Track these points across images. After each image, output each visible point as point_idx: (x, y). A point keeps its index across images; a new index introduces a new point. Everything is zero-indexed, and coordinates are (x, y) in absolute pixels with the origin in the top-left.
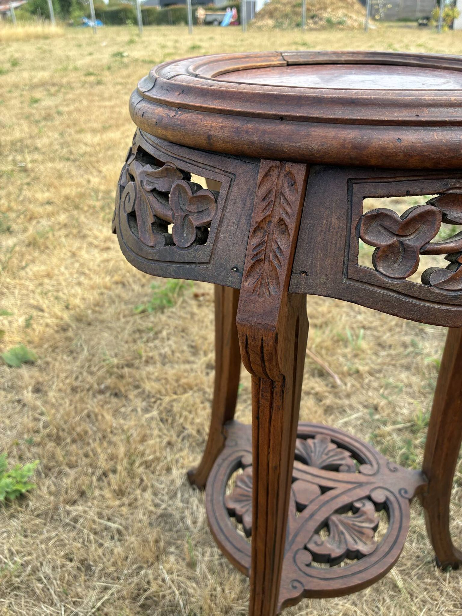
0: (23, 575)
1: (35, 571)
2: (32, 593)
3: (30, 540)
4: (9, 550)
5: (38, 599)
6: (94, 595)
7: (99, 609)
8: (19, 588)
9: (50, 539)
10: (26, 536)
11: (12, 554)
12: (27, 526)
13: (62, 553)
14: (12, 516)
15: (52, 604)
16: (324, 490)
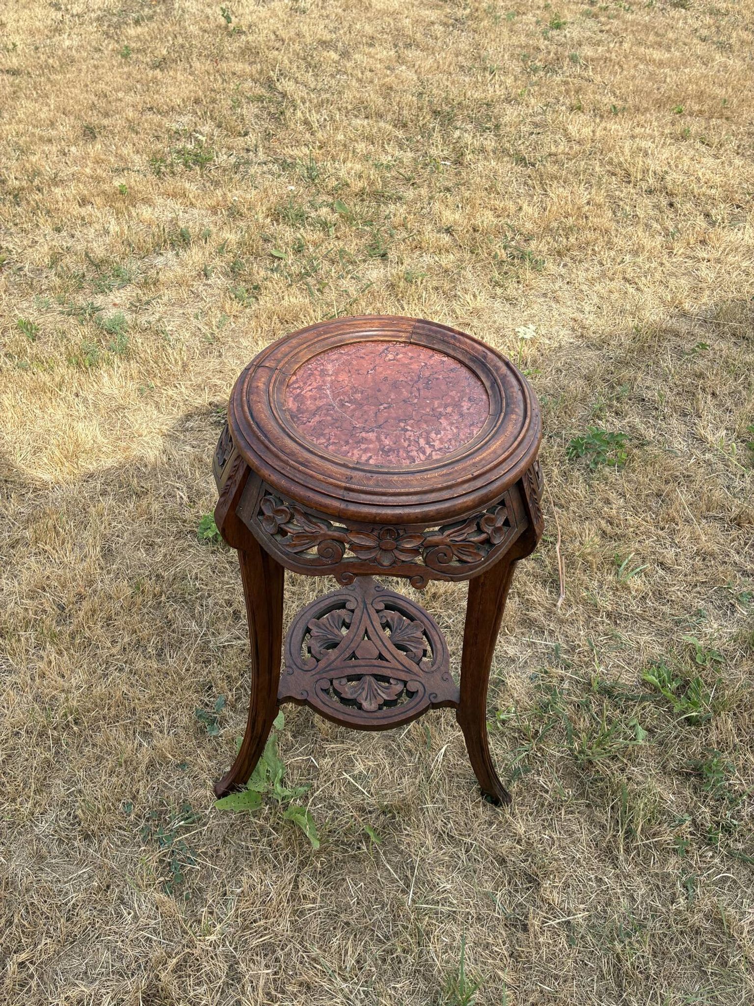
0: (194, 596)
1: (202, 597)
2: (192, 610)
3: (214, 576)
4: (196, 574)
5: (193, 616)
6: (227, 636)
7: (224, 647)
8: (187, 603)
9: (228, 583)
10: (214, 572)
11: (197, 578)
12: (219, 565)
13: (226, 597)
14: (213, 552)
15: (201, 626)
16: (381, 657)
